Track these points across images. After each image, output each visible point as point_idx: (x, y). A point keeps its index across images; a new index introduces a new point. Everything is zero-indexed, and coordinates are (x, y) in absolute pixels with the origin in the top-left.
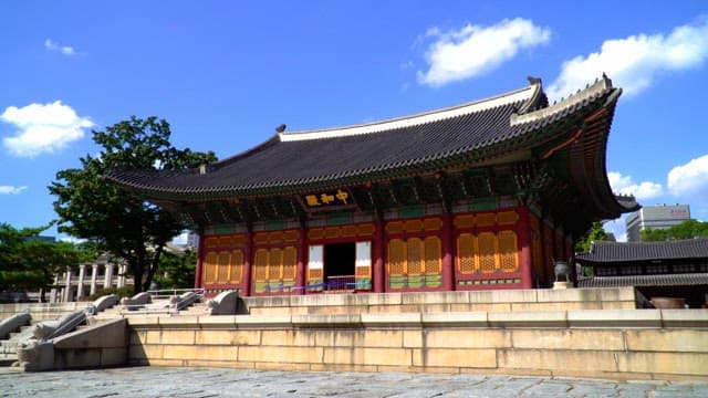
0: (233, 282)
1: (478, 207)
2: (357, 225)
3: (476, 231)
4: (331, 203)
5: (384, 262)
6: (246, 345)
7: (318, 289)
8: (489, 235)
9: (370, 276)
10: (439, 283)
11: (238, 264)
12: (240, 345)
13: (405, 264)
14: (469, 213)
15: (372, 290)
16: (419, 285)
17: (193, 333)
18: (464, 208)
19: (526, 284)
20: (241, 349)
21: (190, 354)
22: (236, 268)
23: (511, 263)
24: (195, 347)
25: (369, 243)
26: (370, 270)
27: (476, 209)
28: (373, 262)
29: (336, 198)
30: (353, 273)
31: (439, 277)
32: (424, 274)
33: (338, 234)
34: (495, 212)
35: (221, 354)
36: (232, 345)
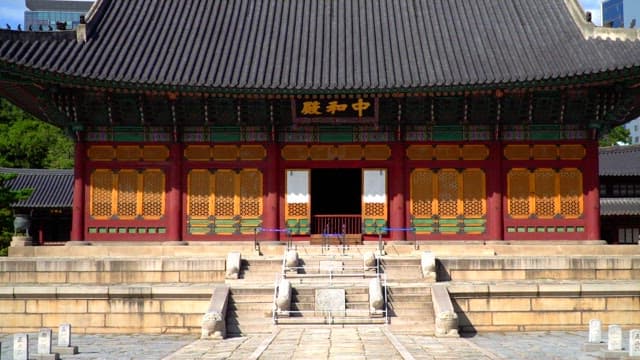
0: (148, 217)
1: (538, 136)
2: (363, 145)
3: (532, 165)
4: (338, 114)
5: (406, 198)
6: (590, 311)
7: (303, 232)
8: (548, 172)
9: (385, 217)
10: (483, 229)
11: (157, 190)
12: (583, 311)
13: (435, 202)
14: (525, 142)
15: (387, 236)
16: (454, 231)
17: (528, 300)
18: (518, 136)
19: (592, 235)
20: (585, 315)
21: (526, 320)
22: (151, 197)
23: (574, 208)
24: (532, 314)
25: (384, 172)
26: (386, 209)
27: (534, 138)
28: (390, 199)
29: (350, 109)
30: (360, 212)
31: (482, 221)
32: (461, 217)
33: (333, 155)
34: (558, 143)
35: (562, 319)
36: (575, 311)
